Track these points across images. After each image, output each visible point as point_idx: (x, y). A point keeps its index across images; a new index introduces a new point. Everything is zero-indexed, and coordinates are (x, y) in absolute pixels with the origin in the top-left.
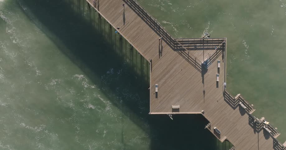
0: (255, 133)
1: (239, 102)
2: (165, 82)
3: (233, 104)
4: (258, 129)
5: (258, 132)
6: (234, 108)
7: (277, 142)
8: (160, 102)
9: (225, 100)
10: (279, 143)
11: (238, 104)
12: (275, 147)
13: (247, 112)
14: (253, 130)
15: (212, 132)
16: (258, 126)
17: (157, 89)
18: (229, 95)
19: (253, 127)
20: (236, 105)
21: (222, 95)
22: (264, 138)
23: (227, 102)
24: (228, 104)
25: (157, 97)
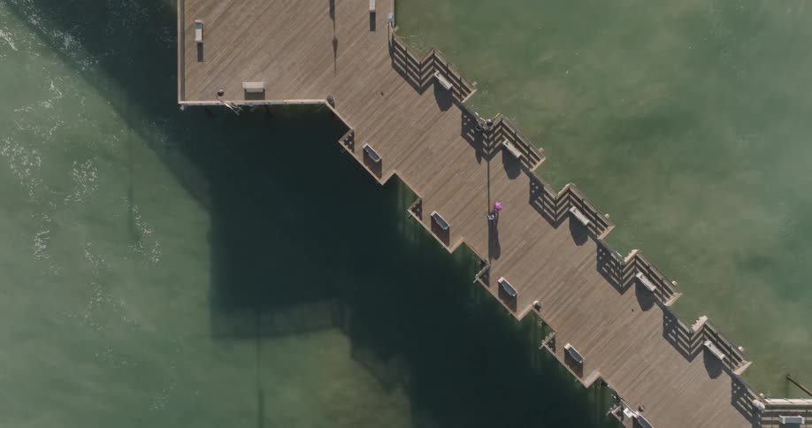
0: (479, 162)
1: (433, 71)
2: (223, 16)
3: (416, 79)
4: (488, 149)
5: (489, 158)
6: (421, 91)
7: (541, 187)
8: (210, 73)
9: (394, 66)
10: (545, 188)
11: (430, 78)
12: (536, 202)
13: (456, 102)
14: (473, 152)
15: (359, 158)
16: (488, 141)
17: (199, 32)
18: (405, 52)
19: (472, 144)
20: (427, 80)
21: (387, 52)
22: (505, 174)
23: (401, 73)
24: (402, 79)
25: (200, 58)
